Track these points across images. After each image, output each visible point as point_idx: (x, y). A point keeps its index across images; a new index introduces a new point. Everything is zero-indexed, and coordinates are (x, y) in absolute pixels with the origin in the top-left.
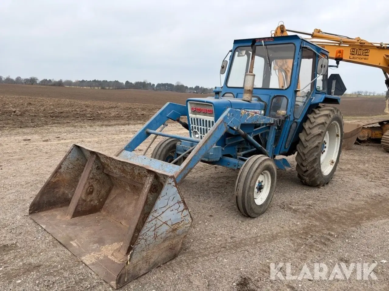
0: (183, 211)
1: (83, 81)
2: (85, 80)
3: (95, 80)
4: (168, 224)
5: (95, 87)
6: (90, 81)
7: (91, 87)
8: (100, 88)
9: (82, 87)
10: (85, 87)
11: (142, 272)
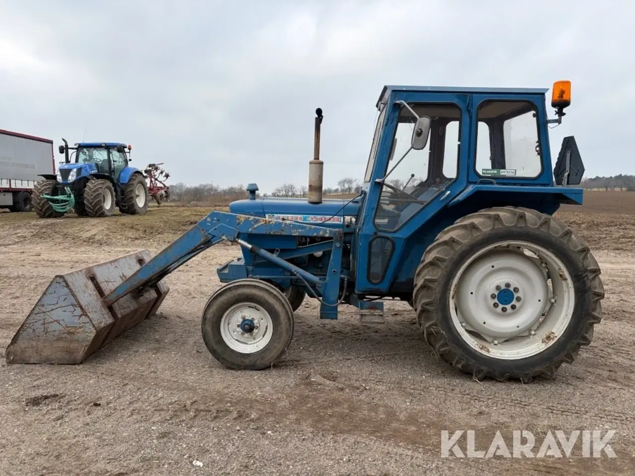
0: (80, 316)
1: (597, 178)
2: (601, 177)
3: (621, 175)
4: (60, 323)
5: (615, 187)
6: (611, 177)
7: (607, 187)
8: (624, 189)
9: (589, 190)
10: (596, 190)
11: (32, 361)
